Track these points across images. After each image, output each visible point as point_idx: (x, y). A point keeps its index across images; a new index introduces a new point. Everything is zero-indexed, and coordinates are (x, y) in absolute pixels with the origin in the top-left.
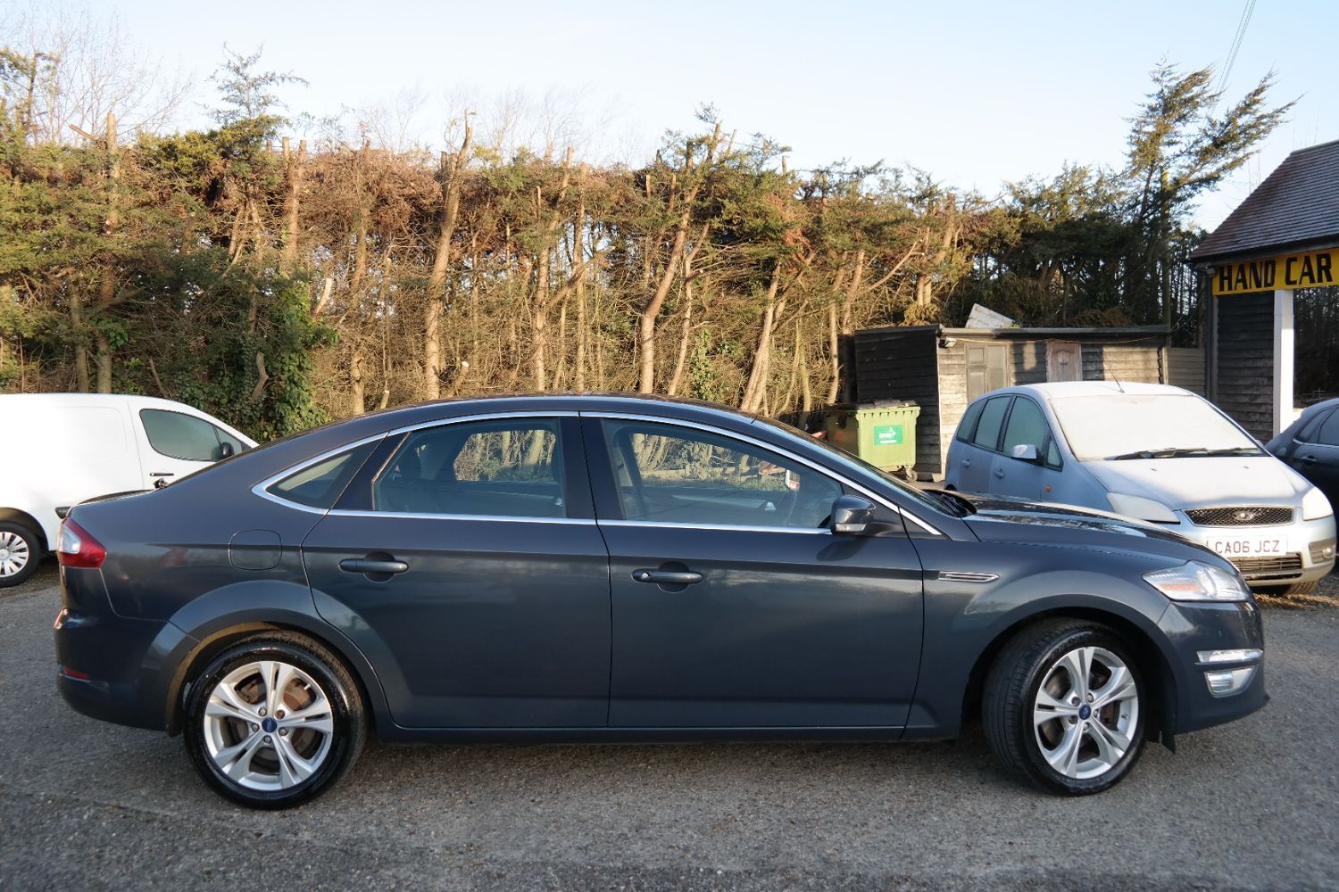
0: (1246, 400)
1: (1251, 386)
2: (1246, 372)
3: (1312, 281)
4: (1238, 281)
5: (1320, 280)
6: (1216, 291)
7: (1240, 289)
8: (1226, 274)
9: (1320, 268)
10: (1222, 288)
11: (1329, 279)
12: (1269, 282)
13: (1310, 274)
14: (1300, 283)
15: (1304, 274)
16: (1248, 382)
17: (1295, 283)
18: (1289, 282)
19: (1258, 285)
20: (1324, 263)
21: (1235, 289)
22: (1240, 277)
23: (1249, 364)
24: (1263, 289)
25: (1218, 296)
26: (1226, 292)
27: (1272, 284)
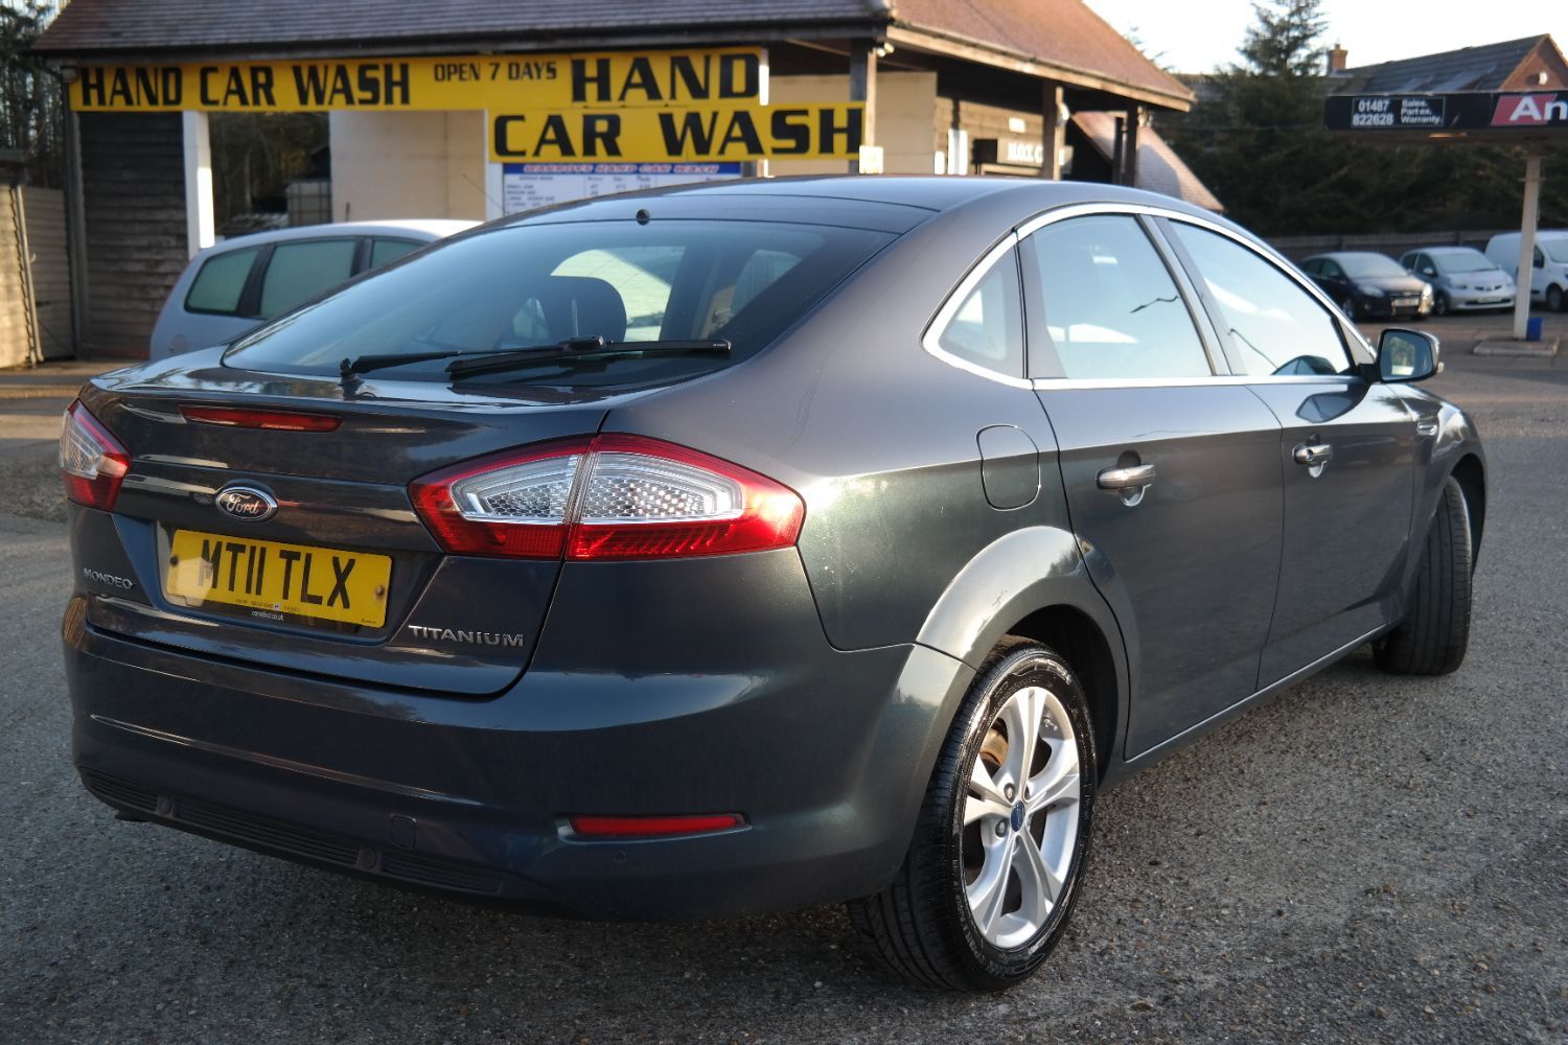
0: (138, 267)
1: (148, 248)
2: (137, 228)
3: (244, 101)
4: (115, 92)
5: (256, 101)
6: (77, 103)
7: (119, 104)
8: (93, 80)
9: (256, 86)
10: (87, 101)
11: (271, 101)
12: (172, 96)
13: (240, 92)
14: (225, 103)
15: (229, 92)
16: (144, 242)
17: (216, 103)
18: (205, 100)
19: (153, 100)
20: (262, 78)
21: (111, 103)
22: (119, 87)
23: (142, 215)
24: (160, 107)
25: (80, 113)
26: (94, 106)
27: (178, 100)
